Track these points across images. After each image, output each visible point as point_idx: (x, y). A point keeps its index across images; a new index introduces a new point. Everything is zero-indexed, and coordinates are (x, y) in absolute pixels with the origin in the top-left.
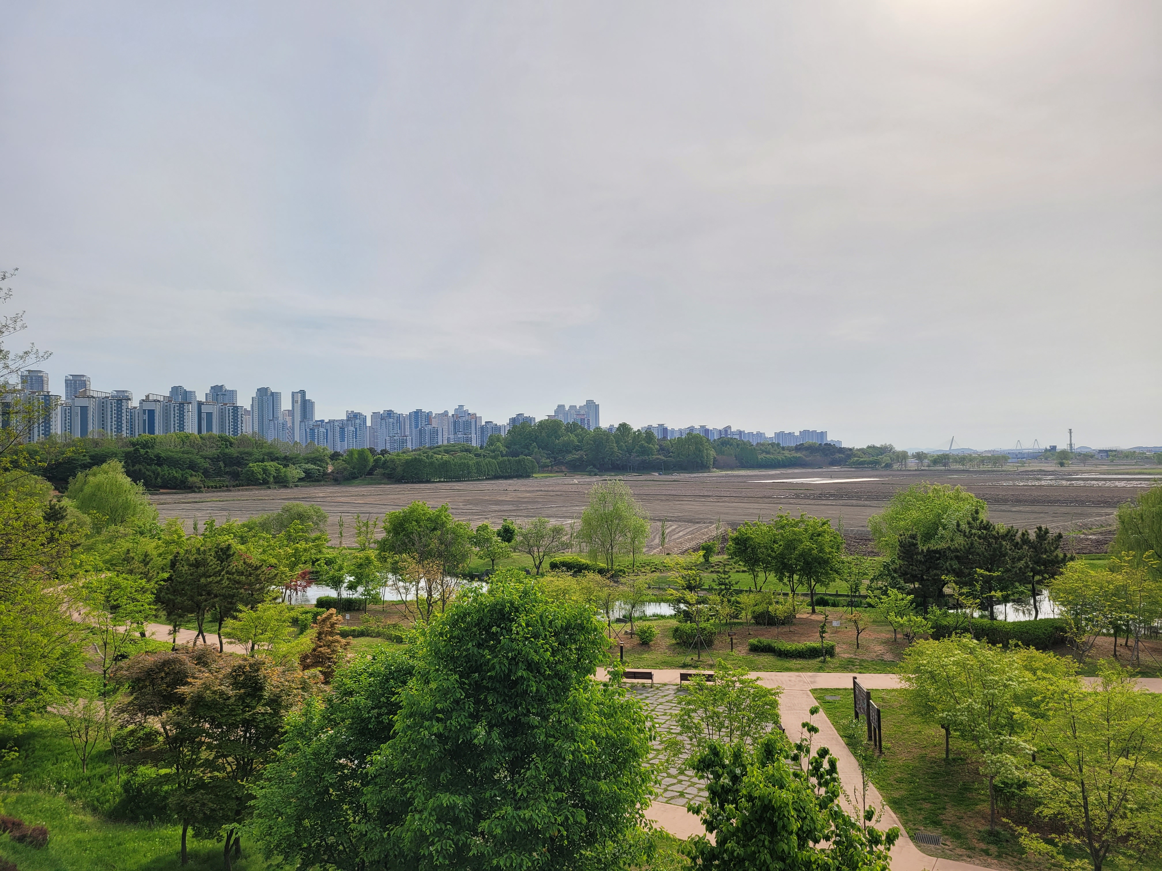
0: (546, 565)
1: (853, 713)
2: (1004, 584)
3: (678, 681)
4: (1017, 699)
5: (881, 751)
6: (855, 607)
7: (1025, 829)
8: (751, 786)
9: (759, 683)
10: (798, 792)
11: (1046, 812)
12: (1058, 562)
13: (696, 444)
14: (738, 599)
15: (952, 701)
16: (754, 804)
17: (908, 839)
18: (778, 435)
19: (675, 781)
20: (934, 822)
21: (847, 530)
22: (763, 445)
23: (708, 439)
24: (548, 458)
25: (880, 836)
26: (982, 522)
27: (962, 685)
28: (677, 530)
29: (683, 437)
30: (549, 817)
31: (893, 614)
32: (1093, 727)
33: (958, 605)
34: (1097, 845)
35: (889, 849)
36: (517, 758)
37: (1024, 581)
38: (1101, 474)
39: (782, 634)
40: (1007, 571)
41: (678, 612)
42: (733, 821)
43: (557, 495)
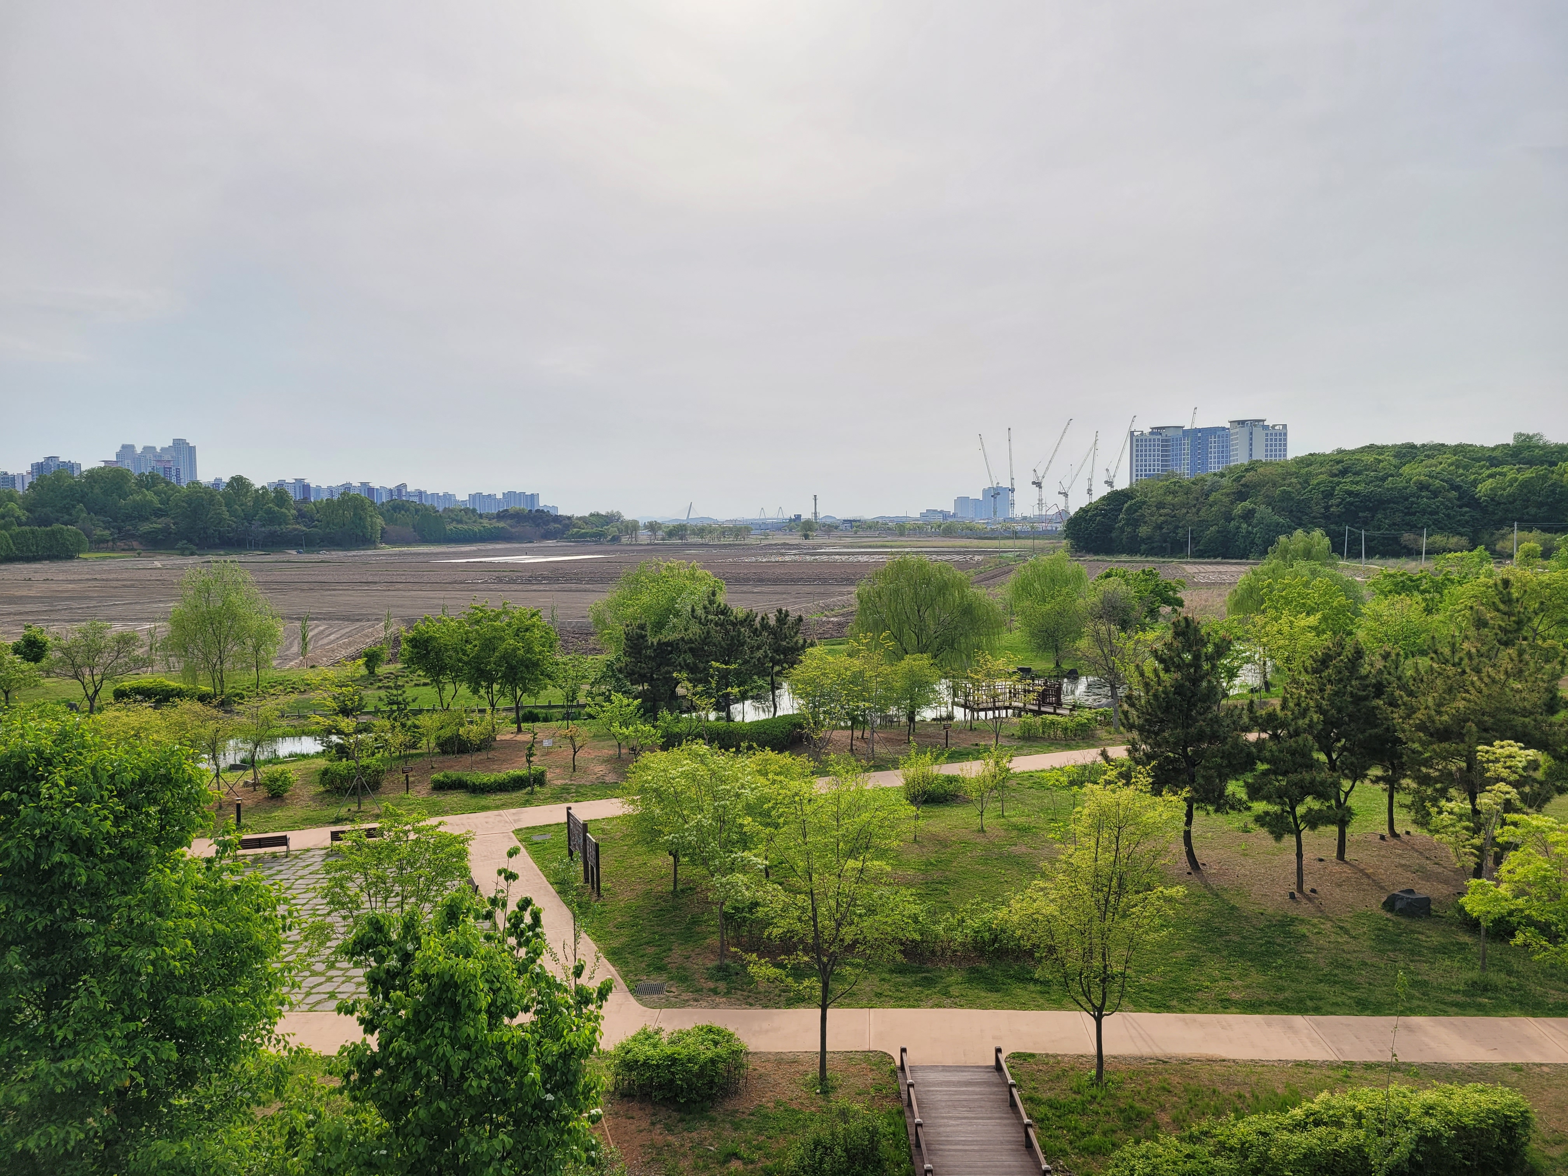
0: (107, 693)
1: (566, 852)
2: (742, 679)
3: (328, 842)
4: (750, 809)
5: (599, 894)
6: (572, 720)
7: (754, 955)
8: (426, 961)
9: (442, 829)
10: (491, 958)
11: (776, 932)
12: (798, 650)
13: (356, 508)
14: (417, 722)
15: (680, 820)
16: (430, 985)
17: (629, 994)
18: (474, 497)
19: (323, 979)
20: (659, 968)
21: (564, 623)
22: (452, 511)
23: (372, 502)
24: (105, 528)
25: (591, 994)
26: (719, 605)
27: (691, 800)
28: (327, 632)
29: (335, 498)
30: (115, 1061)
31: (617, 724)
32: (822, 829)
33: (693, 708)
34: (825, 959)
35: (600, 1007)
36: (55, 986)
37: (763, 673)
38: (845, 547)
39: (477, 763)
40: (746, 662)
41: (328, 747)
42: (402, 1012)
43: (125, 586)
